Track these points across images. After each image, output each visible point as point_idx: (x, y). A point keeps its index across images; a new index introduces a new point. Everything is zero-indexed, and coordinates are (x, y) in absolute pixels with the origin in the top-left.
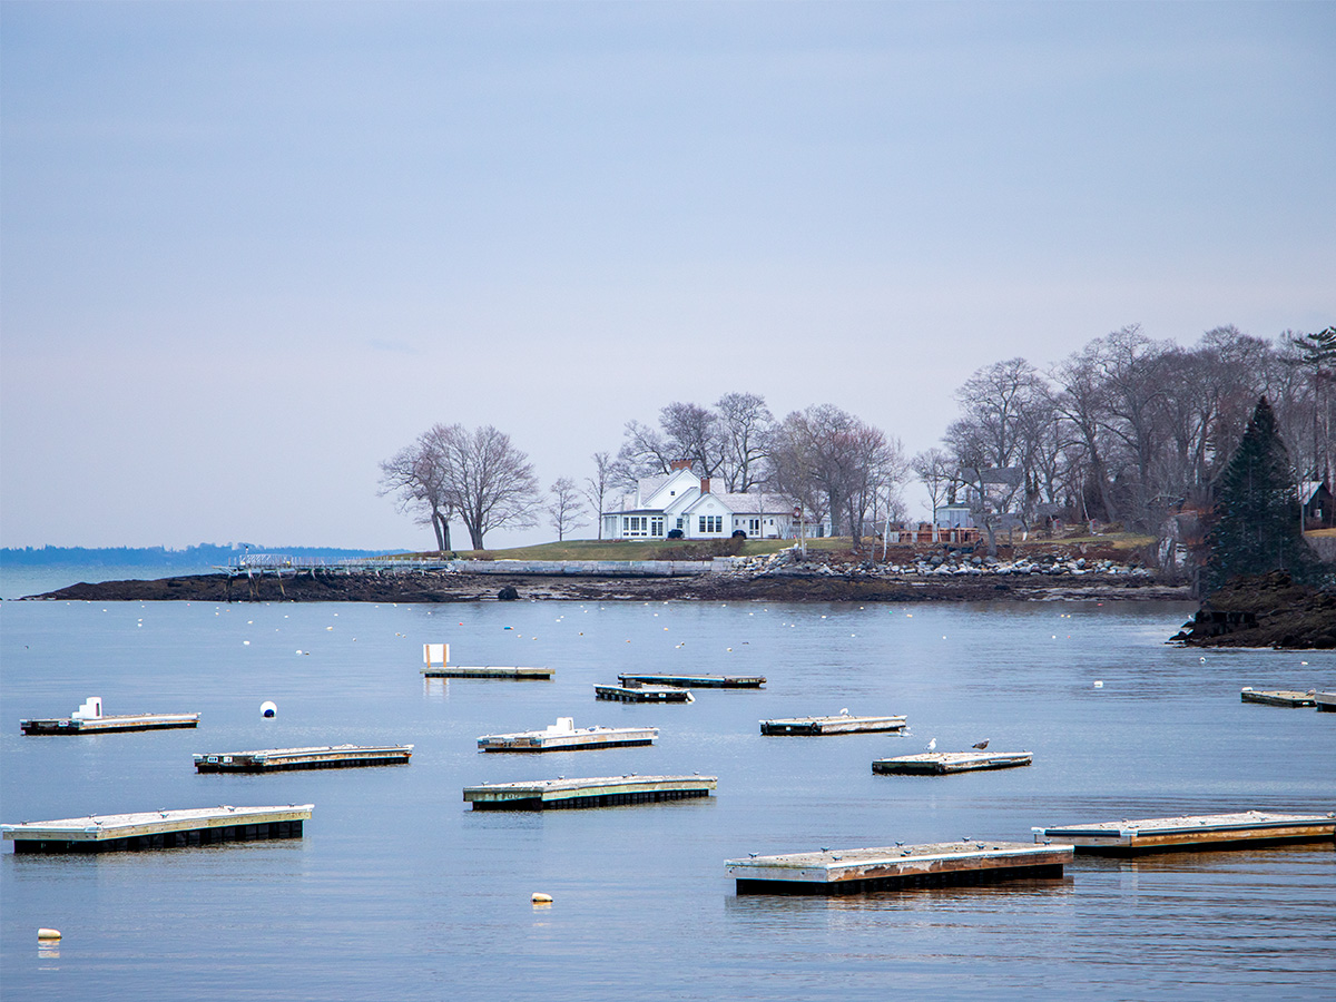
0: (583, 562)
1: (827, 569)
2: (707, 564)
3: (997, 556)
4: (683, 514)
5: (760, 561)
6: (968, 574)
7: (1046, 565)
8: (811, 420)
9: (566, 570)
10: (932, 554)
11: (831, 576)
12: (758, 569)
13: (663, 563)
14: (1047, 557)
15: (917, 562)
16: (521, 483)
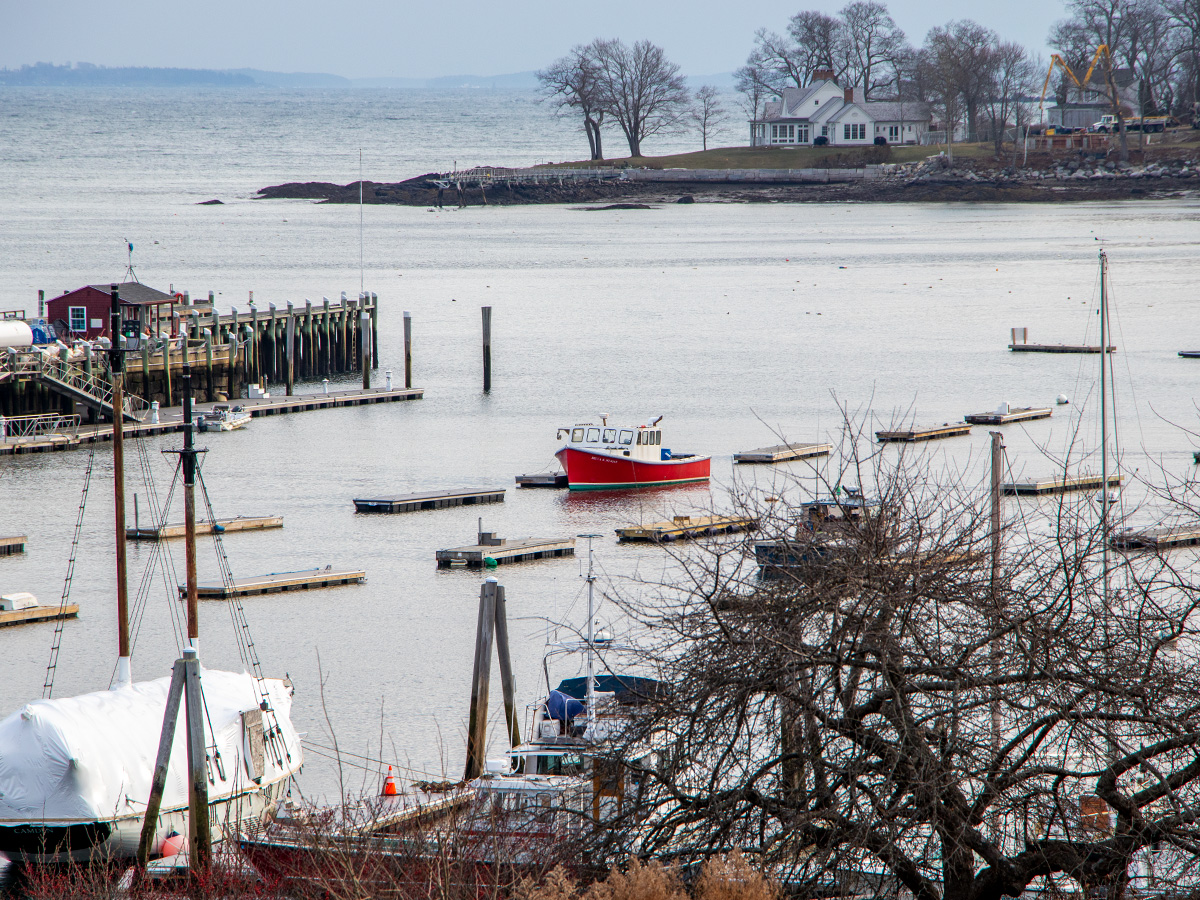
0: (746, 170)
1: (973, 175)
2: (860, 171)
3: (1129, 160)
4: (828, 122)
5: (909, 168)
6: (1103, 178)
7: (1176, 169)
8: (952, 34)
9: (730, 177)
10: (1069, 160)
11: (978, 183)
12: (907, 176)
13: (821, 171)
14: (1175, 161)
15: (1055, 168)
16: (674, 93)
